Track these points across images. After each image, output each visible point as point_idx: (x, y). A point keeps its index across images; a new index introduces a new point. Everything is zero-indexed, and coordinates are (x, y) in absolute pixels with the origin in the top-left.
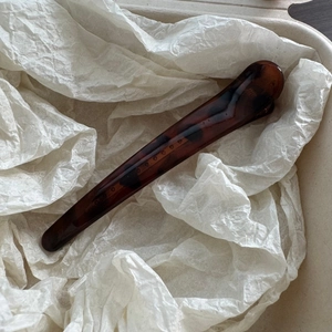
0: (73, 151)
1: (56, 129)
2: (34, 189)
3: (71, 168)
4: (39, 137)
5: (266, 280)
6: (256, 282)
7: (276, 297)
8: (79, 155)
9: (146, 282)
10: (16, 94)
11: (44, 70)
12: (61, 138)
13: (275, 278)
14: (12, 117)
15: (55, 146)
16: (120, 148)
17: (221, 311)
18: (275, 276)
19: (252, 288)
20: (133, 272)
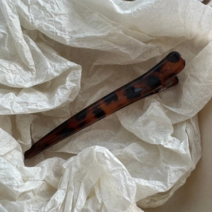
0: (67, 79)
1: (57, 65)
2: (44, 100)
3: (66, 89)
4: (47, 68)
5: (181, 170)
6: (175, 171)
7: (184, 181)
8: (71, 81)
9: (116, 168)
10: (33, 43)
11: (48, 27)
12: (60, 70)
13: (186, 169)
14: (31, 57)
15: (56, 74)
16: (97, 83)
17: (157, 188)
18: (185, 168)
19: (173, 175)
20: (108, 162)
